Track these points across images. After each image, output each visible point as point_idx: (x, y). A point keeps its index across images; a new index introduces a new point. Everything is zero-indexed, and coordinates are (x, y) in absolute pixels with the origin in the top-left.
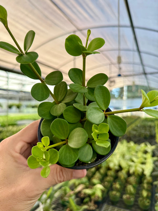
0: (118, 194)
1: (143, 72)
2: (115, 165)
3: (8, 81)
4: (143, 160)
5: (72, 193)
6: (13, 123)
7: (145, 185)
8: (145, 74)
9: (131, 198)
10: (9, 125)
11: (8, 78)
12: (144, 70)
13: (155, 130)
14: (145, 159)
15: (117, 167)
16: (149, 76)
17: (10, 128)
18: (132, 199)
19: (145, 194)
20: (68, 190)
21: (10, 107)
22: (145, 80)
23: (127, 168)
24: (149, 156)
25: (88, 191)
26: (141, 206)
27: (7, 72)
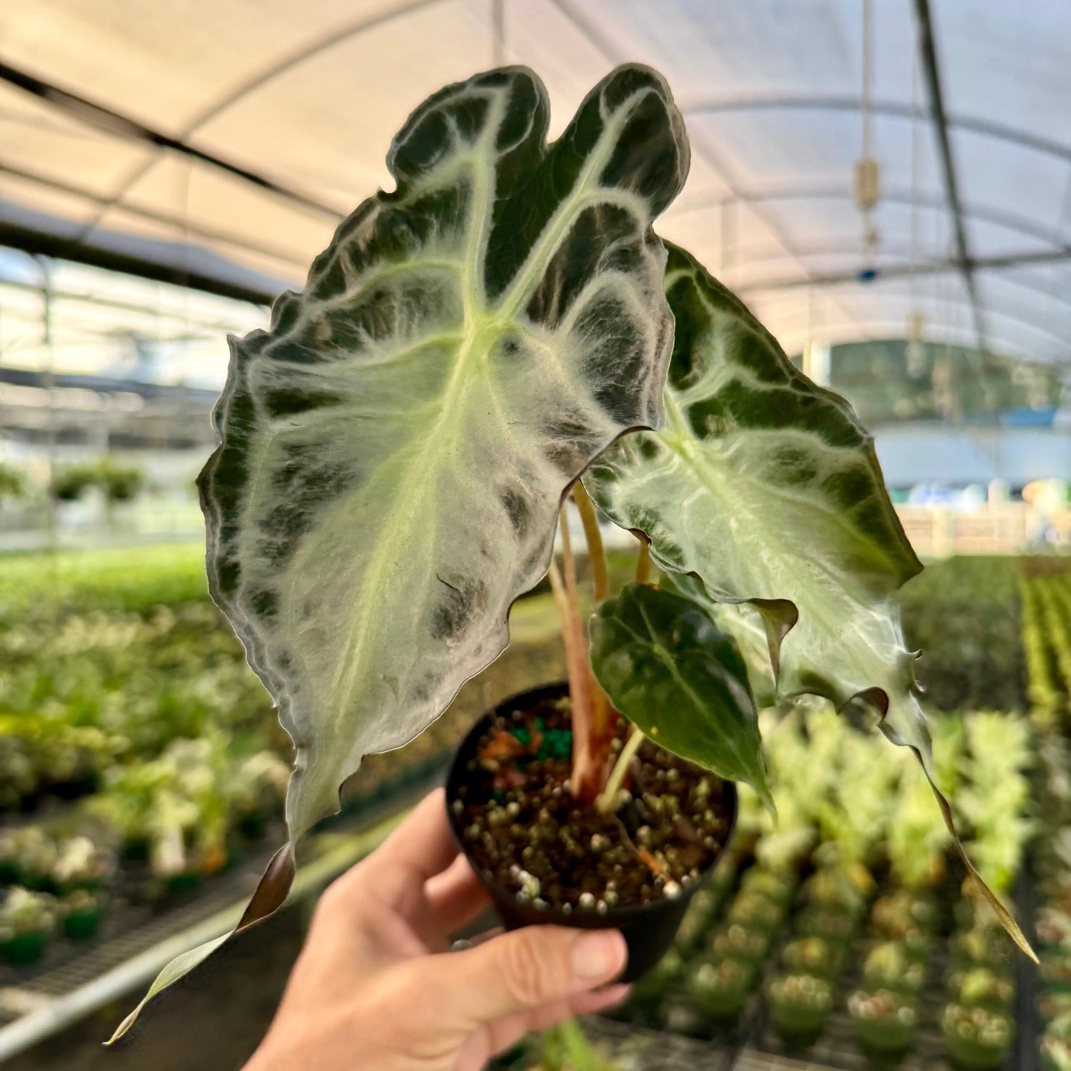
1: (954, 251)
3: (46, 319)
8: (967, 264)
9: (899, 1006)
11: (46, 293)
12: (961, 238)
13: (1018, 629)
16: (989, 281)
18: (905, 1014)
21: (67, 491)
22: (966, 310)
27: (44, 258)
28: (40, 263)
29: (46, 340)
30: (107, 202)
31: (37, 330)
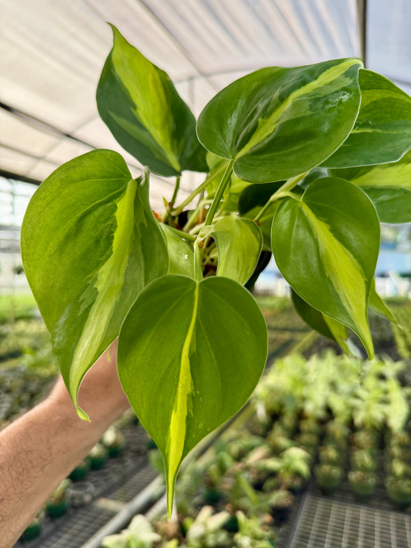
0: (336, 472)
2: (316, 408)
3: (12, 204)
4: (381, 396)
5: (237, 467)
6: (25, 314)
7: (396, 451)
9: (368, 478)
10: (18, 319)
11: (13, 194)
13: (389, 327)
14: (386, 392)
15: (321, 413)
17: (22, 326)
18: (371, 481)
19: (399, 468)
20: (228, 461)
23: (348, 412)
24: (392, 385)
25: (273, 464)
26: (393, 496)
27: (12, 180)
28: (11, 183)
29: (13, 213)
30: (38, 158)
31: (10, 209)
